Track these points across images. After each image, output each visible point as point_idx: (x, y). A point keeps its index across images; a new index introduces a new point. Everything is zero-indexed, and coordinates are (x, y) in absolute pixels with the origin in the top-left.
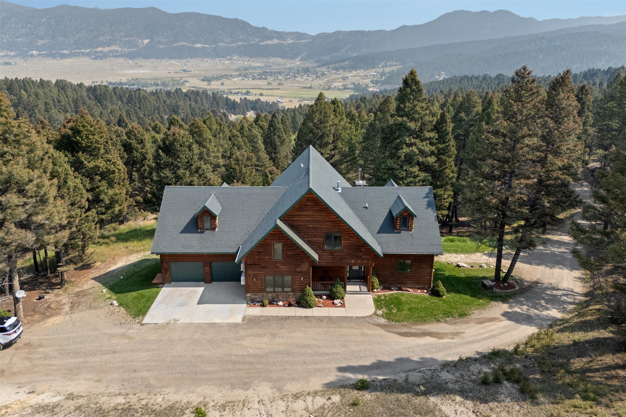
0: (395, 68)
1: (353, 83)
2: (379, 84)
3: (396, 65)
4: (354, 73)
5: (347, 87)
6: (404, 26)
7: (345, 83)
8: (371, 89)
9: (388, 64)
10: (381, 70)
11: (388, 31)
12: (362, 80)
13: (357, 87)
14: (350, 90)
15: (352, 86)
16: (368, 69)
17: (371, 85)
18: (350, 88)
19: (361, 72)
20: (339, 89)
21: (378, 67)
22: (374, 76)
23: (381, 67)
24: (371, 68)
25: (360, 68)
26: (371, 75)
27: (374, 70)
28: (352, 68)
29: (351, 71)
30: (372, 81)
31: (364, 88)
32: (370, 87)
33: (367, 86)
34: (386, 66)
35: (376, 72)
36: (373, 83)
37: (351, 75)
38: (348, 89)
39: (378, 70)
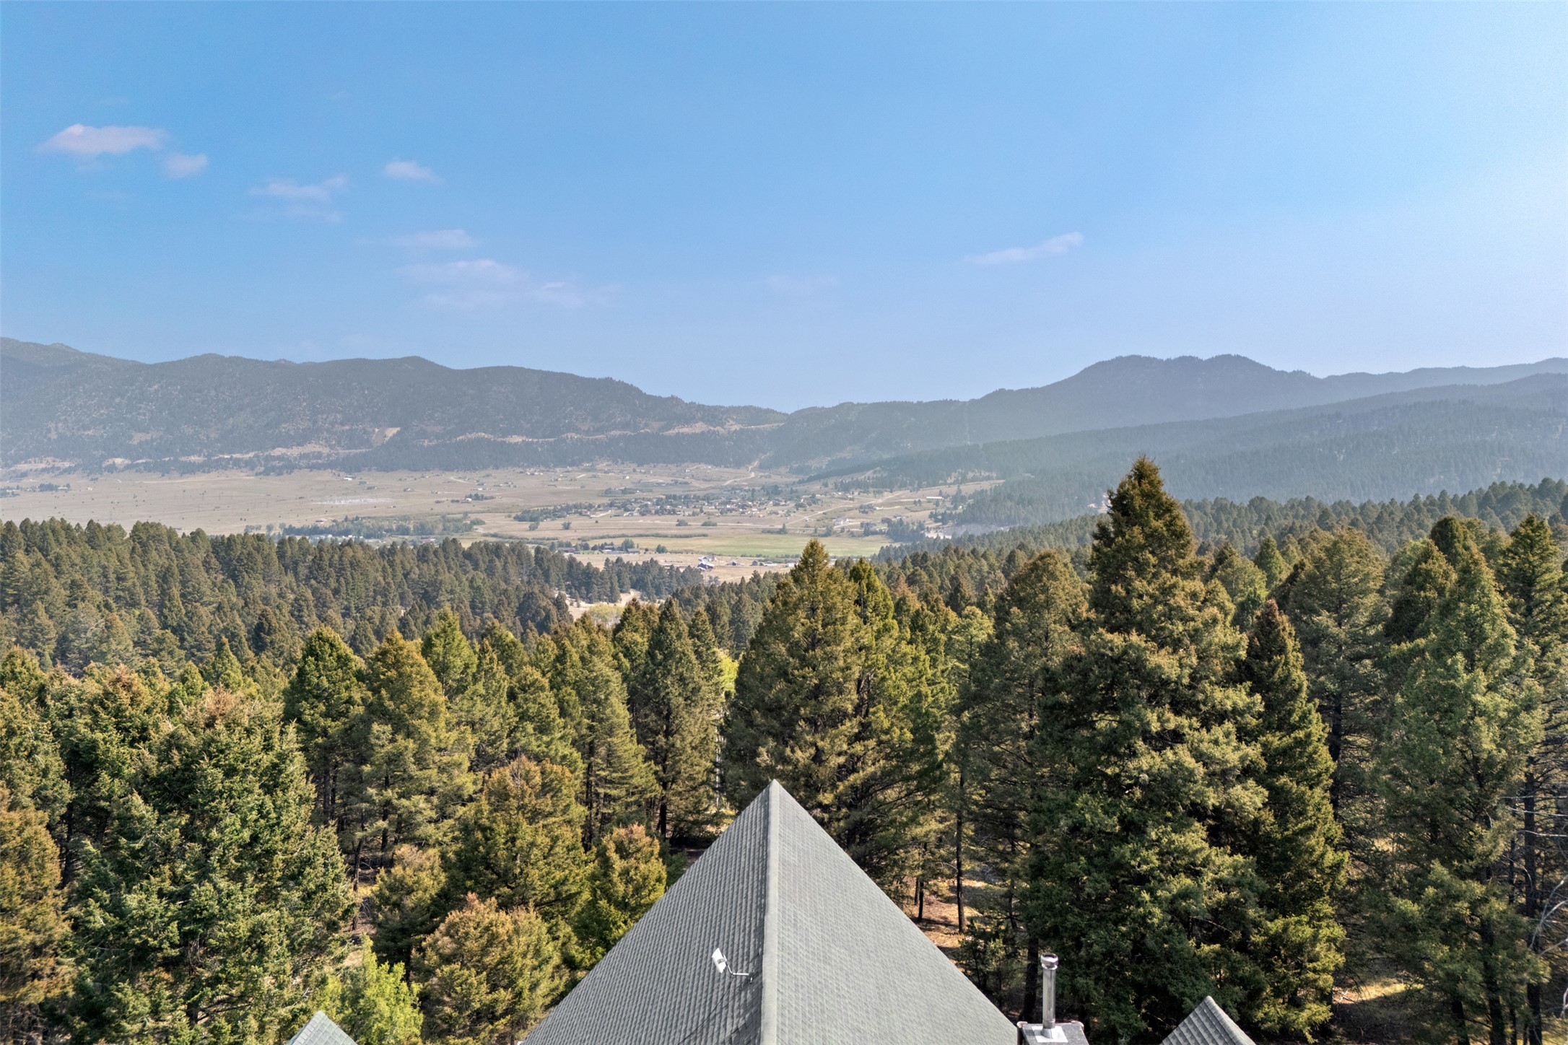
0: (986, 485)
1: (885, 521)
2: (950, 523)
3: (988, 478)
4: (888, 496)
5: (873, 529)
6: (1002, 391)
7: (866, 521)
8: (932, 535)
9: (970, 475)
10: (952, 490)
11: (964, 403)
12: (909, 514)
13: (896, 530)
14: (879, 537)
15: (884, 527)
16: (920, 487)
17: (930, 524)
18: (881, 533)
19: (905, 495)
20: (852, 535)
21: (945, 484)
22: (937, 503)
23: (954, 483)
24: (929, 485)
25: (903, 486)
26: (929, 501)
27: (936, 490)
28: (882, 485)
29: (879, 492)
30: (931, 516)
31: (913, 531)
32: (928, 530)
33: (921, 526)
34: (964, 480)
35: (940, 494)
36: (936, 521)
37: (880, 501)
38: (875, 533)
39: (945, 489)
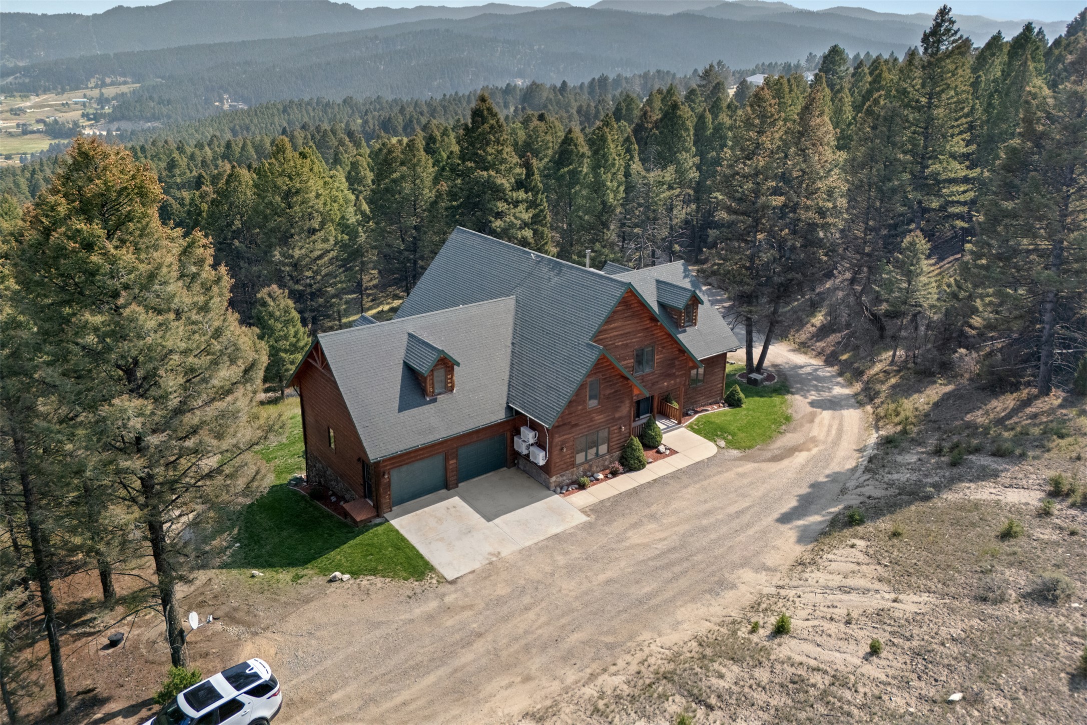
0: (124, 89)
1: (39, 121)
2: (103, 121)
3: (125, 83)
4: (34, 99)
5: (30, 128)
6: (121, 7)
7: (21, 122)
8: (88, 132)
9: (108, 80)
10: (96, 93)
11: (88, 17)
12: (61, 115)
13: (53, 130)
14: (37, 135)
15: (41, 127)
16: (63, 91)
17: (83, 122)
18: (38, 131)
19: (51, 98)
20: (10, 135)
21: (87, 88)
22: (84, 104)
23: (96, 87)
24: (72, 89)
25: (46, 90)
26: (76, 103)
27: (80, 93)
28: (26, 90)
29: (27, 97)
30: (83, 116)
31: (69, 129)
32: (84, 127)
33: (76, 124)
34: (104, 85)
35: (85, 96)
36: (89, 120)
37: (28, 104)
38: (33, 132)
39: (88, 92)
